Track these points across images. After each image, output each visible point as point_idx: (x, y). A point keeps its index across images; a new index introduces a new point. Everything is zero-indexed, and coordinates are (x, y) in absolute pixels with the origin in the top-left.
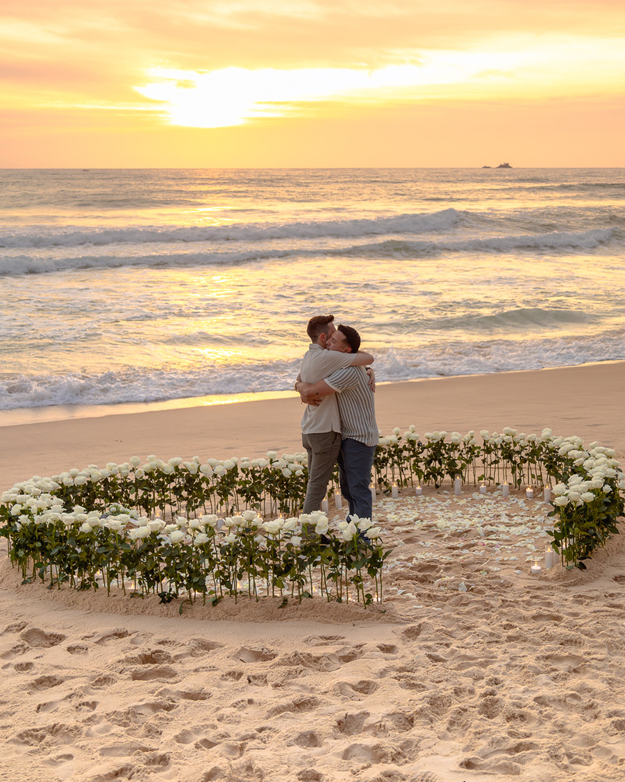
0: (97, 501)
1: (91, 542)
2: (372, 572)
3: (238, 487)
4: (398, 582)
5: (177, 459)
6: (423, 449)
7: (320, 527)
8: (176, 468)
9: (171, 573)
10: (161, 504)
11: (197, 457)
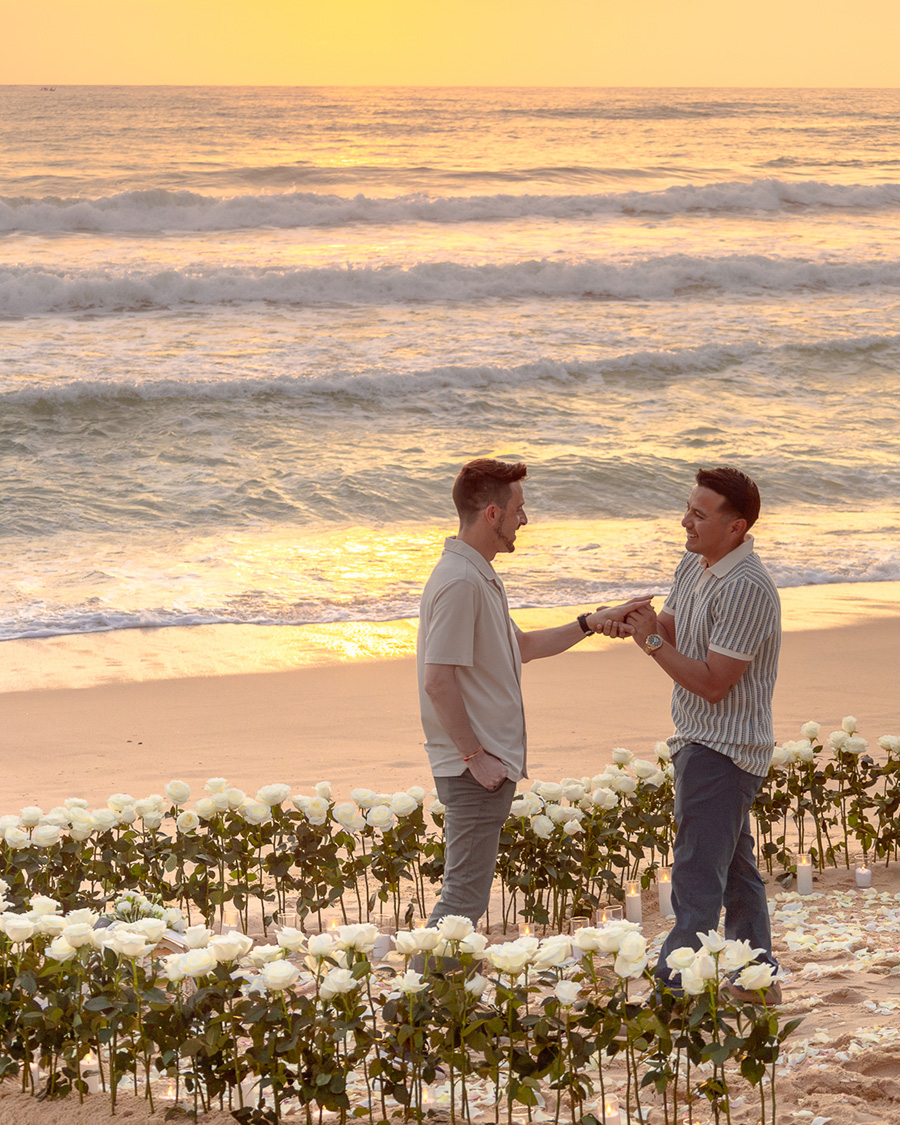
0: (85, 885)
1: (72, 984)
2: (752, 1071)
3: (424, 859)
4: (813, 1098)
5: (277, 789)
6: (876, 774)
7: (625, 960)
8: (276, 810)
9: (264, 1062)
10: (238, 895)
11: (326, 784)
